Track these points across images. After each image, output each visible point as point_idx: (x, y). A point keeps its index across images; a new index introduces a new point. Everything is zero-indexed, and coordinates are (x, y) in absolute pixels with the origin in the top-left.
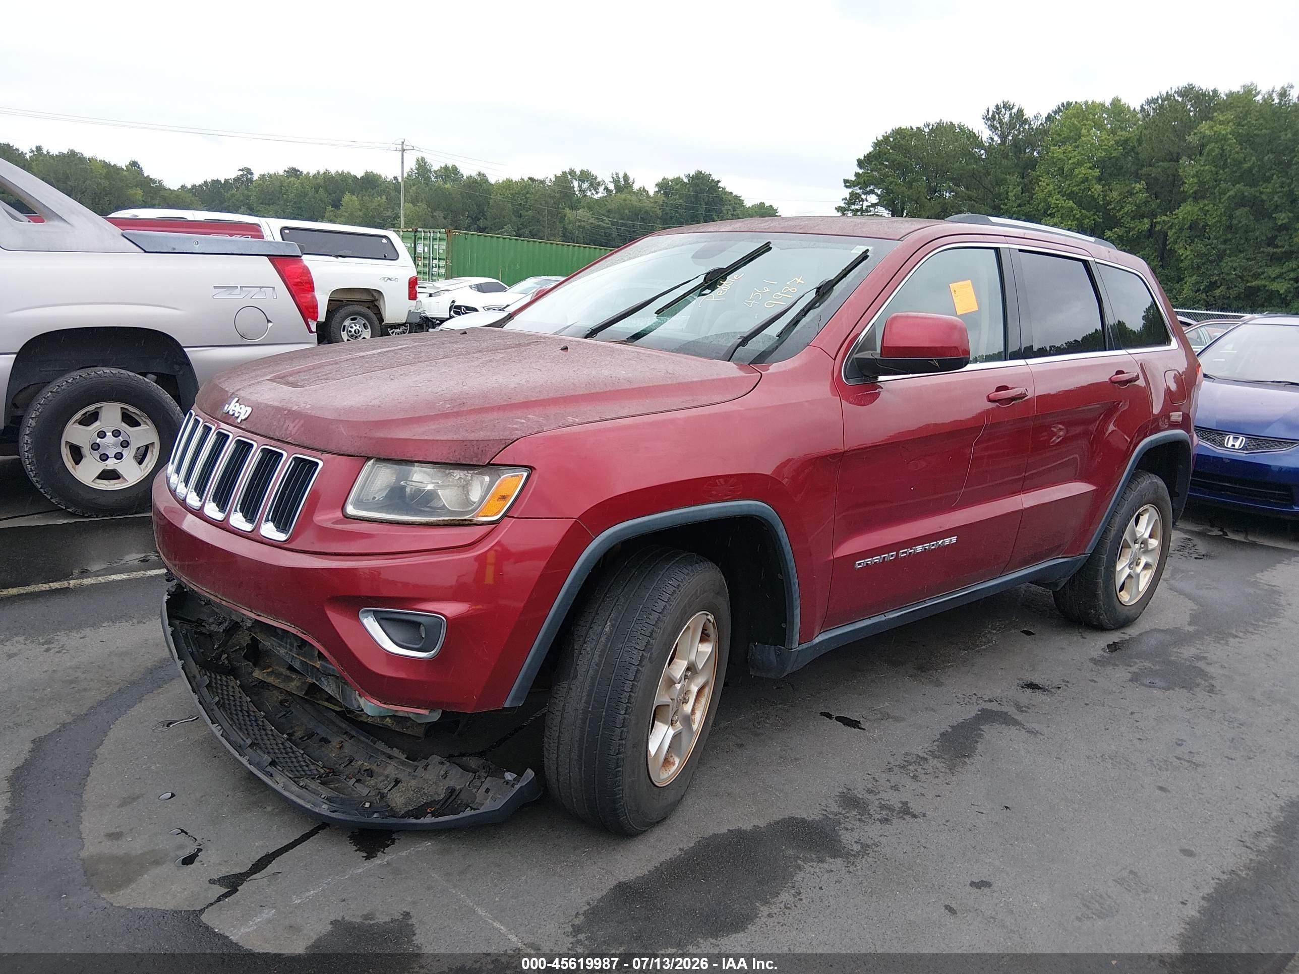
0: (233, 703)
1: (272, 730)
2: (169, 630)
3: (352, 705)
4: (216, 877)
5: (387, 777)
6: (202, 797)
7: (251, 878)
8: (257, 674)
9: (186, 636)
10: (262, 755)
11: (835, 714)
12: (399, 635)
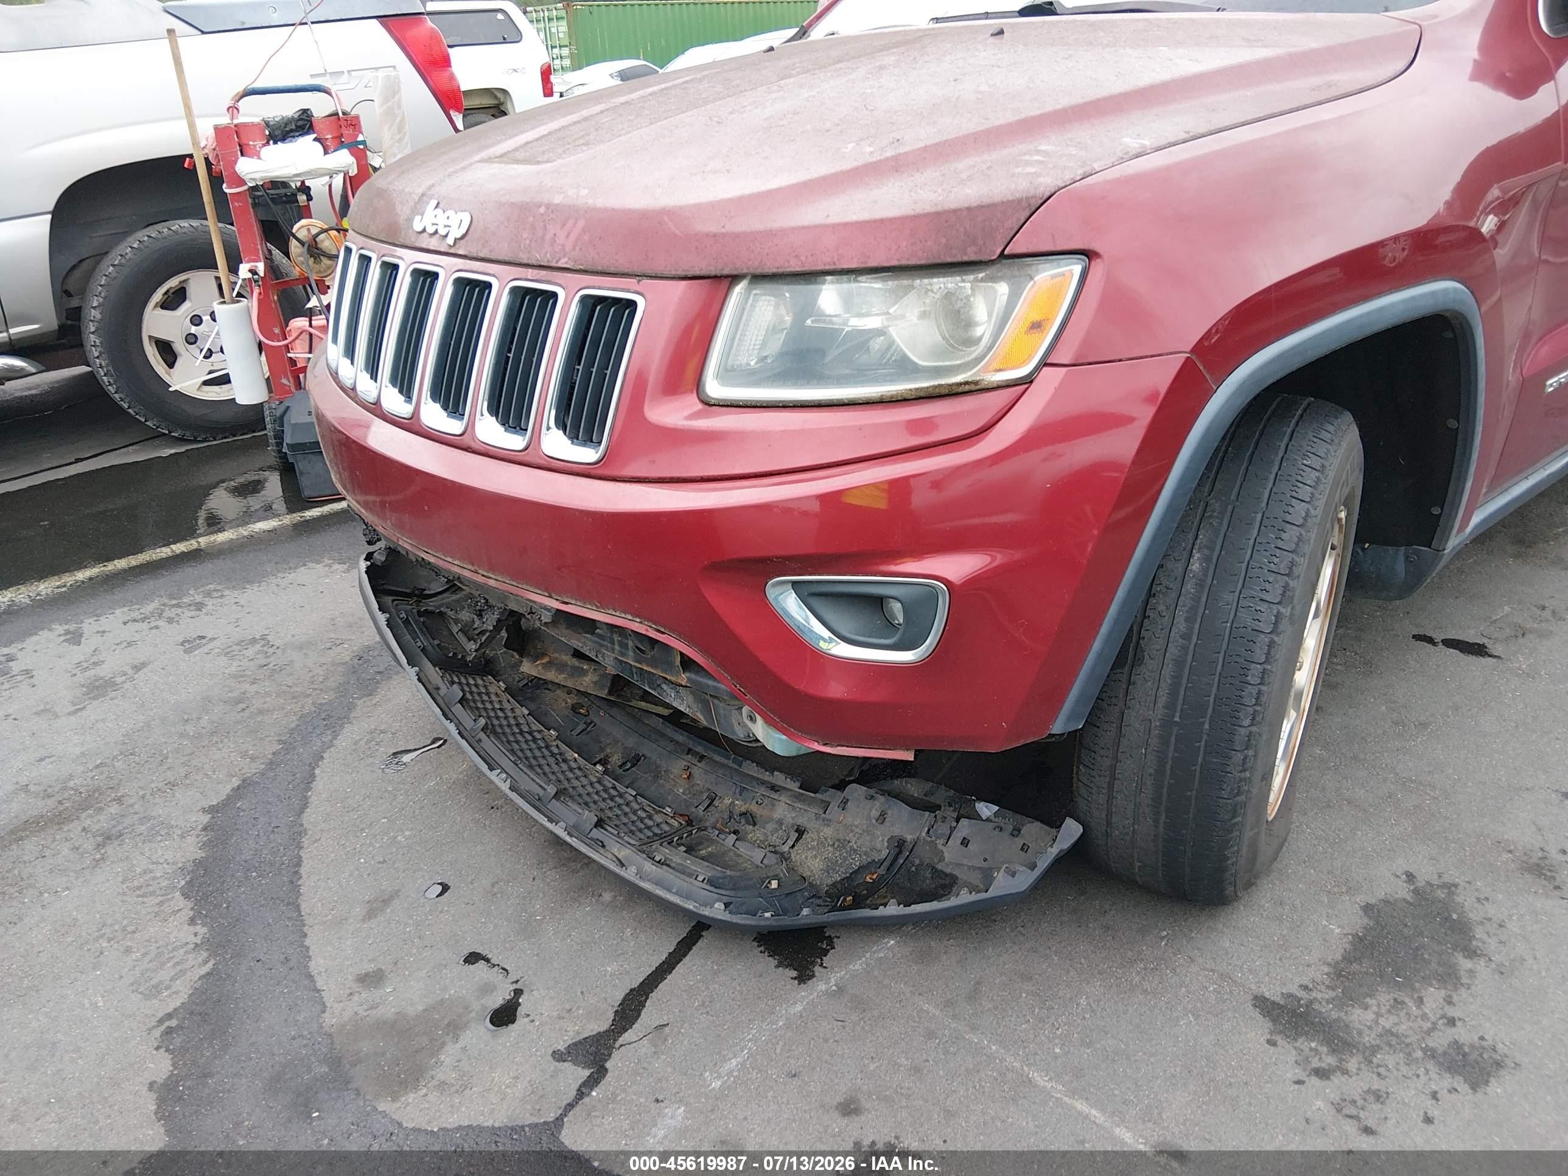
0: (505, 723)
1: (575, 760)
2: (382, 618)
3: (734, 733)
4: (561, 1046)
5: (780, 823)
6: (493, 885)
7: (621, 1041)
8: (528, 668)
9: (406, 622)
10: (580, 811)
11: (1438, 637)
12: (846, 622)
